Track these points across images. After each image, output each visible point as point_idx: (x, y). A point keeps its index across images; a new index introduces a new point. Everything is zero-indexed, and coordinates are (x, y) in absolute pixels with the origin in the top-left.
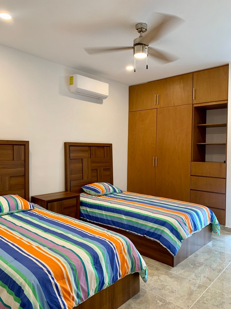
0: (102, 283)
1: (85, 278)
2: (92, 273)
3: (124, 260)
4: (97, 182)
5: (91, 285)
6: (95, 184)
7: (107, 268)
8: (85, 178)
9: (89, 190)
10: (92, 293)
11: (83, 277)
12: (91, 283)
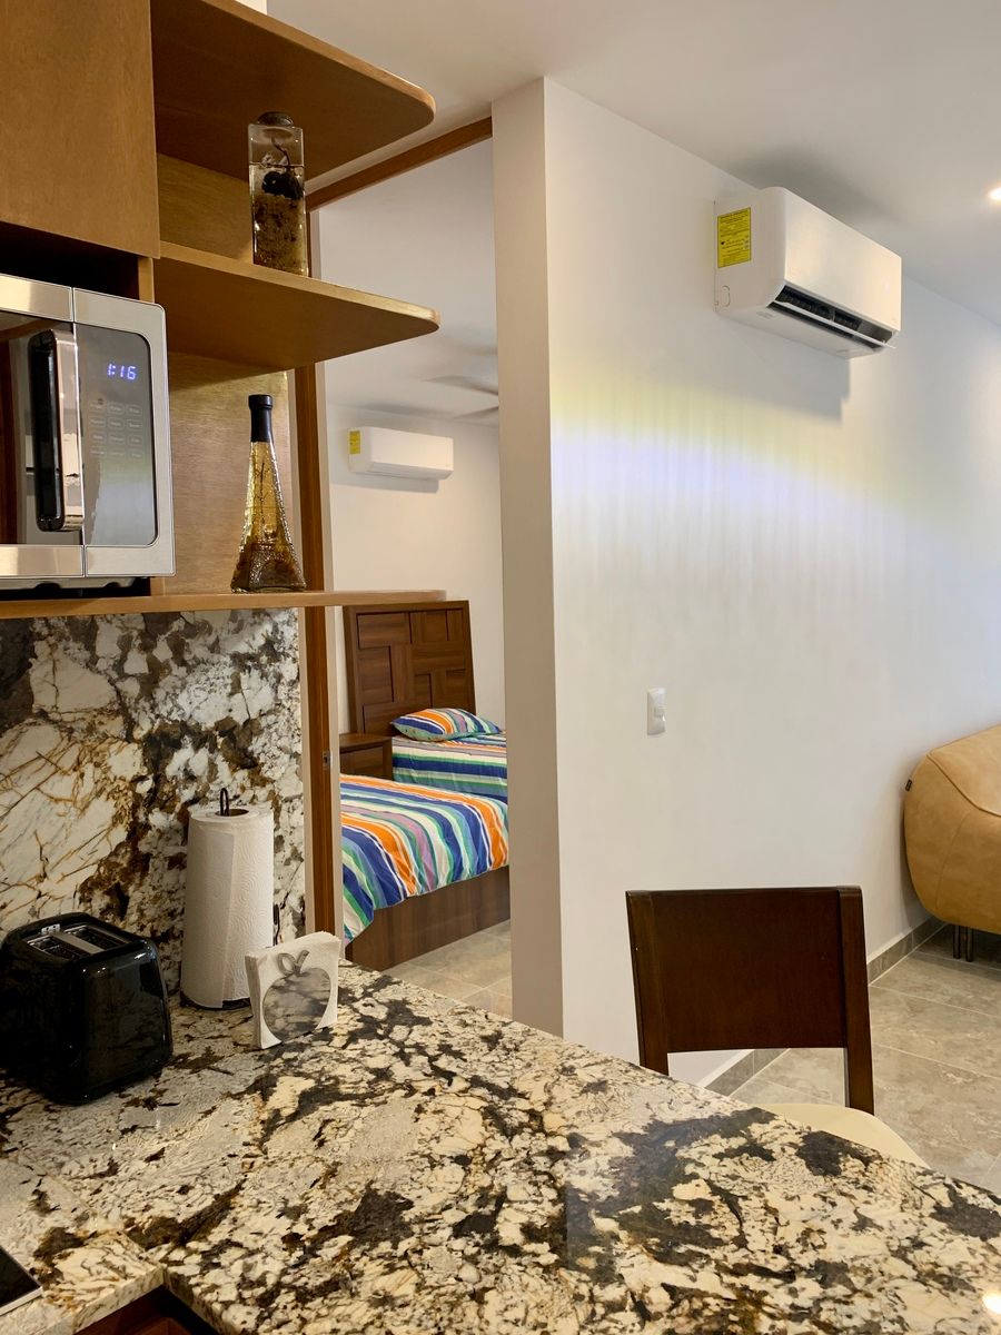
0: (458, 868)
1: (430, 854)
2: (441, 850)
3: (497, 838)
4: (431, 707)
5: (441, 867)
6: (427, 711)
7: (466, 846)
8: (400, 698)
9: (412, 728)
10: (443, 882)
11: (426, 852)
12: (440, 862)
